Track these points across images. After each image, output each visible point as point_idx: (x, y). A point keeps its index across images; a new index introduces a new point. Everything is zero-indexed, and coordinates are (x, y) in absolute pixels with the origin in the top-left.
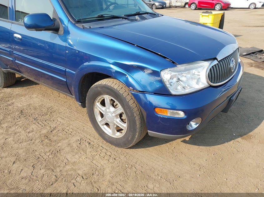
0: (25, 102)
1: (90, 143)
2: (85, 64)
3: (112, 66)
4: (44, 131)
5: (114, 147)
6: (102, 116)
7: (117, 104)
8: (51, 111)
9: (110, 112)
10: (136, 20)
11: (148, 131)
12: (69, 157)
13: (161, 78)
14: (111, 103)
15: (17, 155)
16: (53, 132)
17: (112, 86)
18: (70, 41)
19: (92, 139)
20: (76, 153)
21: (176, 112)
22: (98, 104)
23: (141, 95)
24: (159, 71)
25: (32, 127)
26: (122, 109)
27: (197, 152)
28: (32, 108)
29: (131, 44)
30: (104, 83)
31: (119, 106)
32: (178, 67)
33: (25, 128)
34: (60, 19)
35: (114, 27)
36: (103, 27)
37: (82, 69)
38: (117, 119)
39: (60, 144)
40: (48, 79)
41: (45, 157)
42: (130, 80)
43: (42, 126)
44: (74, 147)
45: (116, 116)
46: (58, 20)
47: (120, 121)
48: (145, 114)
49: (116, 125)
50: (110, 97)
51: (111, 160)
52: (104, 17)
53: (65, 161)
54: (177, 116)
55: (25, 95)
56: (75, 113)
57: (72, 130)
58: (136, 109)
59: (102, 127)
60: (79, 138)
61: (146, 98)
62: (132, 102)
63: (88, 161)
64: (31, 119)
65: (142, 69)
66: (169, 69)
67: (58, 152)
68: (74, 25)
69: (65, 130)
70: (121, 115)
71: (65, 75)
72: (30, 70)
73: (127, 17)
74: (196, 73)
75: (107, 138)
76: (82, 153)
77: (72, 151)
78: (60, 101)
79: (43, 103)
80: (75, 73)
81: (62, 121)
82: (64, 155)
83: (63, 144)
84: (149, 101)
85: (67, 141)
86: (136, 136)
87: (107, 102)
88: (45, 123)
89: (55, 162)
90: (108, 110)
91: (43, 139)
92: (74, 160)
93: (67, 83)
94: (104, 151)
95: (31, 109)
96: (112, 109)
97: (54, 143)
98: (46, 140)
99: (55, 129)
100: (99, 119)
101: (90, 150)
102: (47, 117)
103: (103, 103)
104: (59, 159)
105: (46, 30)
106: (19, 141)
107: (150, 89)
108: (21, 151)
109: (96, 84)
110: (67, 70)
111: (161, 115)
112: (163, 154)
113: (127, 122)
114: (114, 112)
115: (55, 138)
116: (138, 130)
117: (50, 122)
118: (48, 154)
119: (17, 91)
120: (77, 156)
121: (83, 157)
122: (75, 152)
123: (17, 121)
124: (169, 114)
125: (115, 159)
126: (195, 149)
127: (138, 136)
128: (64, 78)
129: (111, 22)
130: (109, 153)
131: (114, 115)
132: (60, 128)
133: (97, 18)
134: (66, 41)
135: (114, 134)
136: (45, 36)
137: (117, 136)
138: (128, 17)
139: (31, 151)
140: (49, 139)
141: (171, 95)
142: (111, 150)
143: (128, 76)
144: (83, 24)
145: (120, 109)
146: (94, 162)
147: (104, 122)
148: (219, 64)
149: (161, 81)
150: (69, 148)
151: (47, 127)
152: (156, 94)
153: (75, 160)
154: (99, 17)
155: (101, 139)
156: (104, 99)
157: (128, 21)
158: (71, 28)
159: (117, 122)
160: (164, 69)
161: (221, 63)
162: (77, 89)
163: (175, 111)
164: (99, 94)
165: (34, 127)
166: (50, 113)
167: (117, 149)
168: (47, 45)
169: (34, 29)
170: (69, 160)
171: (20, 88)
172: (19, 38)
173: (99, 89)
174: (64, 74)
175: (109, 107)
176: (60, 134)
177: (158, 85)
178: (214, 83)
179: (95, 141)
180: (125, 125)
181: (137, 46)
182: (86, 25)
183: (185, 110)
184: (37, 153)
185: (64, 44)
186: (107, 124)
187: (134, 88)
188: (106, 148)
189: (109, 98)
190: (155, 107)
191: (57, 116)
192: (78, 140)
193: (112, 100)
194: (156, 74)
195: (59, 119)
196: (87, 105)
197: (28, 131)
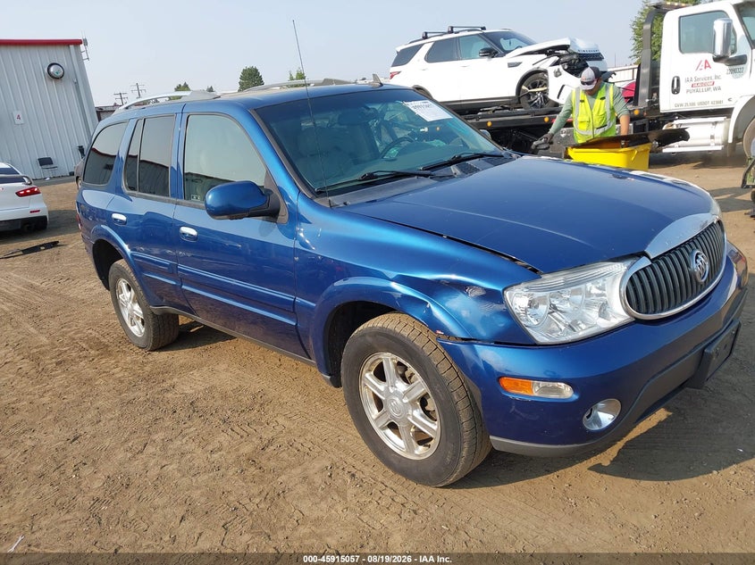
0: (201, 383)
1: (353, 475)
2: (336, 284)
3: (394, 285)
4: (247, 449)
5: (413, 484)
6: (379, 404)
7: (412, 374)
8: (260, 402)
9: (396, 393)
10: (451, 177)
11: (491, 437)
12: (305, 506)
13: (506, 306)
14: (400, 372)
15: (188, 502)
16: (268, 450)
17: (398, 330)
18: (302, 235)
19: (359, 465)
20: (323, 498)
21: (554, 387)
22: (369, 376)
23: (464, 349)
24: (500, 289)
25: (219, 439)
26: (424, 384)
27: (630, 496)
28: (217, 395)
29: (435, 234)
30: (380, 325)
31: (418, 378)
32: (545, 279)
33: (203, 443)
34: (280, 190)
35: (396, 199)
36: (375, 201)
37: (331, 295)
38: (415, 411)
39: (283, 478)
40: (254, 323)
41: (251, 507)
42: (437, 312)
43: (242, 437)
44: (316, 485)
45: (412, 403)
46: (276, 192)
47: (422, 415)
48: (477, 393)
49: (415, 427)
50: (394, 356)
51: (405, 515)
52: (377, 177)
53: (297, 515)
54: (553, 396)
55: (201, 366)
56: (317, 403)
57: (310, 445)
58: (457, 383)
59: (380, 433)
60: (328, 464)
61: (477, 355)
62: (445, 367)
63: (351, 517)
64: (216, 420)
65: (462, 287)
66: (523, 285)
67: (279, 495)
68: (310, 201)
69: (296, 445)
70: (423, 401)
71: (294, 312)
72: (212, 305)
73: (428, 172)
74: (595, 291)
75: (395, 462)
76: (336, 497)
77: (312, 494)
78: (282, 375)
79: (243, 384)
80: (314, 305)
81: (287, 424)
82: (294, 502)
83: (291, 477)
84: (484, 362)
85: (299, 470)
86: (464, 453)
87: (389, 369)
88: (249, 430)
89: (273, 517)
90: (391, 391)
91: (244, 467)
92: (316, 514)
93: (297, 331)
94: (388, 492)
95: (214, 397)
96: (401, 386)
97: (270, 476)
98: (253, 469)
99: (270, 442)
100: (372, 412)
101: (355, 491)
102: (252, 415)
103: (380, 374)
104: (282, 511)
105: (250, 216)
106: (192, 472)
107: (483, 333)
108: (196, 494)
109: (361, 328)
110: (298, 300)
111: (517, 394)
112: (538, 500)
113: (438, 419)
114: (406, 393)
115: (272, 464)
116: (466, 436)
117: (259, 428)
118: (257, 501)
119: (181, 356)
120: (323, 505)
121: (340, 508)
122: (319, 495)
123: (184, 426)
124: (536, 391)
125: (415, 512)
126: (626, 487)
127: (468, 452)
128: (290, 318)
129: (391, 188)
130: (399, 499)
131: (406, 400)
132: (283, 440)
133: (360, 181)
134: (294, 236)
135: (410, 449)
136: (250, 229)
137: (419, 456)
138: (433, 171)
139: (219, 493)
140: (258, 466)
141: (535, 345)
142: (405, 492)
143: (430, 304)
144: (330, 198)
145: (420, 387)
146: (365, 518)
147: (384, 422)
148: (655, 266)
149: (508, 314)
150: (306, 486)
151: (254, 439)
152: (500, 343)
153: (321, 514)
154: (365, 178)
155: (381, 466)
156: (381, 364)
157: (433, 181)
158: (304, 208)
159: (414, 418)
160: (512, 286)
161: (662, 263)
162: (320, 344)
163: (551, 384)
164: (368, 351)
165: (223, 438)
166: (258, 405)
167: (420, 488)
168: (247, 245)
169: (226, 217)
170: (306, 513)
171: (187, 350)
172: (191, 236)
173: (369, 339)
174: (290, 309)
175: (394, 383)
176: (285, 455)
177: (502, 323)
178: (647, 313)
179: (366, 469)
180: (435, 426)
181: (448, 237)
182: (337, 200)
183: (571, 379)
184: (231, 498)
185: (290, 243)
186: (393, 426)
187: (448, 333)
188: (393, 486)
189: (392, 359)
190: (500, 376)
191: (276, 412)
192: (327, 467)
193: (399, 364)
194: (493, 297)
195: (281, 420)
196: (343, 379)
197: (210, 448)
